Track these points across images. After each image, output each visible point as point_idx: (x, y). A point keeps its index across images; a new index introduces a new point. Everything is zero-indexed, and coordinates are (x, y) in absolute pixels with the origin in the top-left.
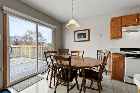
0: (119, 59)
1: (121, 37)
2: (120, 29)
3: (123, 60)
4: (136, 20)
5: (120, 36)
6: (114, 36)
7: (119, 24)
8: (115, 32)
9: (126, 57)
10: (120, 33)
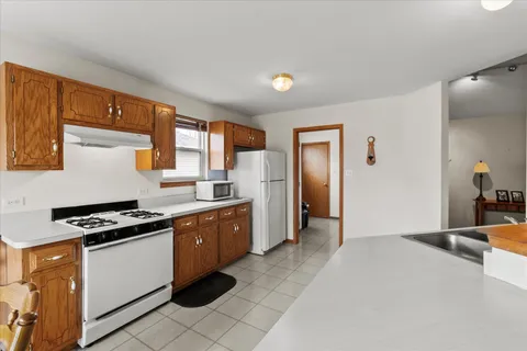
0: (56, 266)
1: (59, 166)
2: (53, 128)
3: (77, 263)
4: (111, 110)
5: (55, 162)
6: (23, 156)
7: (49, 108)
8: (28, 139)
9: (86, 250)
10: (55, 147)
